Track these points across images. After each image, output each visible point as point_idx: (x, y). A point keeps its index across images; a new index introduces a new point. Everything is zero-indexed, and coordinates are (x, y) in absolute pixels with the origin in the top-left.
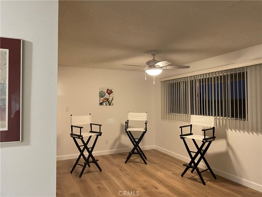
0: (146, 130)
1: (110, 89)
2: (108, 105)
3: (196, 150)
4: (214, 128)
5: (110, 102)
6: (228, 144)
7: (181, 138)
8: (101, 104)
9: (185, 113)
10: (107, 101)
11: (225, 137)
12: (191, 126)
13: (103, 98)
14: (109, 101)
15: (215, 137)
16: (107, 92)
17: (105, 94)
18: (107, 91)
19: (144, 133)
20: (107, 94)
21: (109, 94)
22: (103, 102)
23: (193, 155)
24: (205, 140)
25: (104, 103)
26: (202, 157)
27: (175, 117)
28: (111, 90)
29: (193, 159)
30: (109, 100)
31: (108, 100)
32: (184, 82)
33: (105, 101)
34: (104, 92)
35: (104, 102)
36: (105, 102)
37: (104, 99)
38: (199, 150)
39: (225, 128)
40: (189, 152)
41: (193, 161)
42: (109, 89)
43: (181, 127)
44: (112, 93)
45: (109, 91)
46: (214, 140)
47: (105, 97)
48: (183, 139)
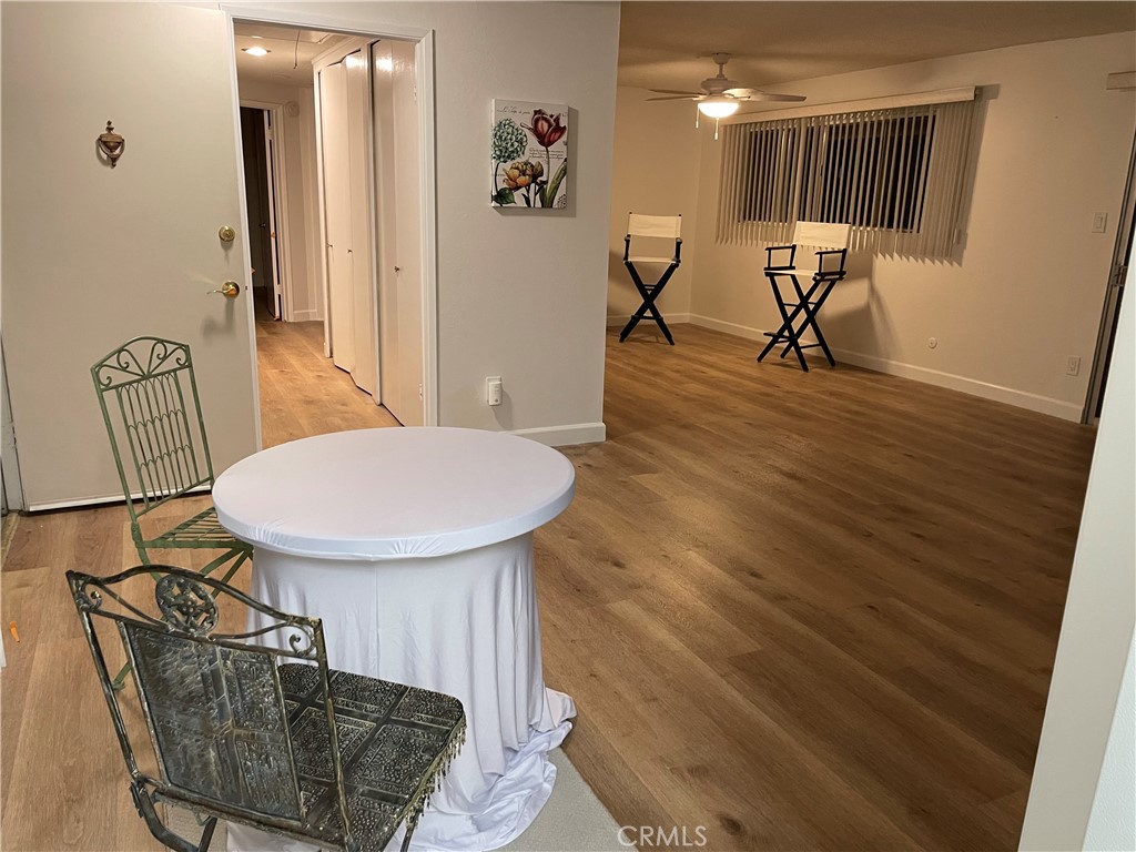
0: (679, 261)
1: (549, 113)
2: (539, 204)
3: (798, 302)
4: (844, 251)
5: (548, 187)
6: (873, 290)
7: (767, 274)
8: (501, 197)
9: (783, 220)
10: (534, 181)
11: (867, 273)
12: (794, 247)
13: (510, 163)
14: (546, 182)
15: (845, 273)
16: (535, 131)
17: (521, 142)
18: (537, 121)
19: (672, 268)
20: (532, 141)
21: (545, 141)
22: (511, 189)
23: (790, 310)
24: (821, 277)
25: (518, 196)
26: (811, 318)
27: (757, 230)
28: (557, 120)
29: (788, 320)
30: (542, 175)
31: (536, 174)
32: (789, 130)
33: (522, 180)
34: (518, 125)
35: (518, 188)
36: (523, 190)
37: (517, 172)
38: (804, 300)
39: (871, 252)
40: (782, 306)
41: (787, 325)
42: (544, 110)
43: (769, 249)
44: (564, 138)
45: (546, 126)
46: (841, 279)
47: (523, 159)
48: (771, 276)
